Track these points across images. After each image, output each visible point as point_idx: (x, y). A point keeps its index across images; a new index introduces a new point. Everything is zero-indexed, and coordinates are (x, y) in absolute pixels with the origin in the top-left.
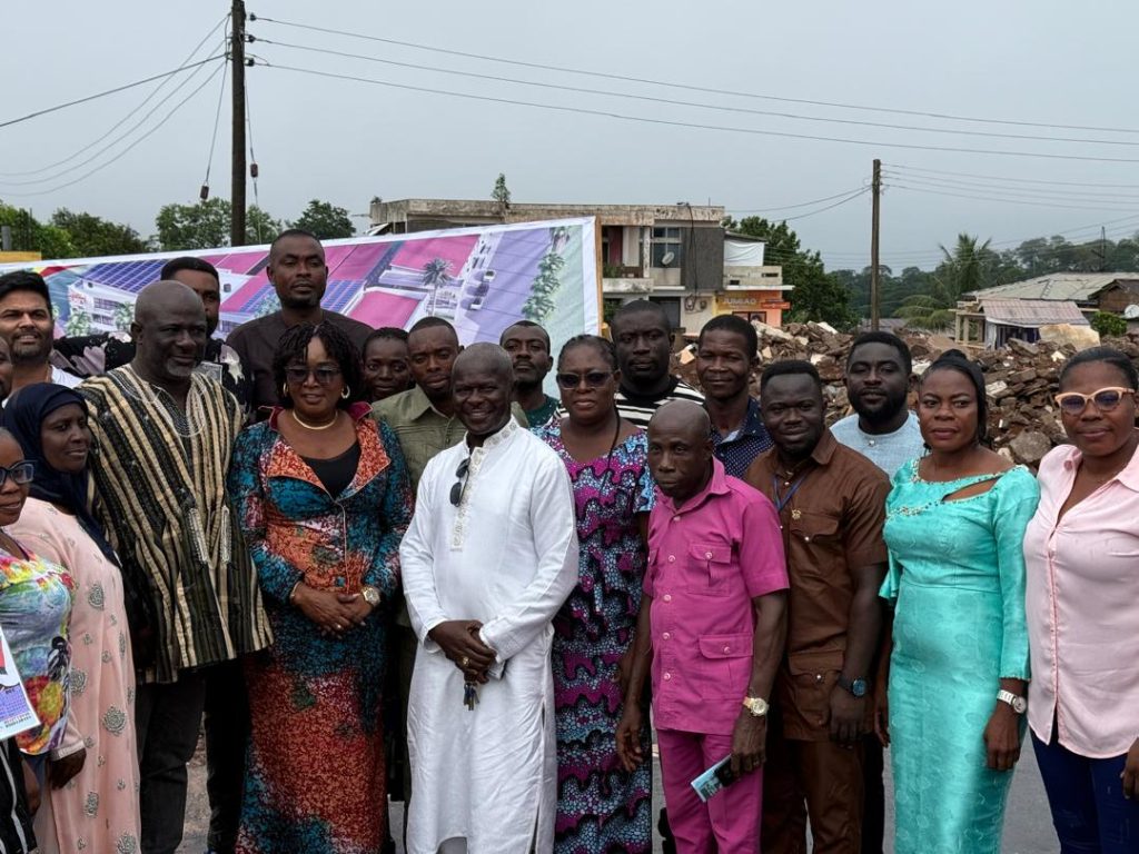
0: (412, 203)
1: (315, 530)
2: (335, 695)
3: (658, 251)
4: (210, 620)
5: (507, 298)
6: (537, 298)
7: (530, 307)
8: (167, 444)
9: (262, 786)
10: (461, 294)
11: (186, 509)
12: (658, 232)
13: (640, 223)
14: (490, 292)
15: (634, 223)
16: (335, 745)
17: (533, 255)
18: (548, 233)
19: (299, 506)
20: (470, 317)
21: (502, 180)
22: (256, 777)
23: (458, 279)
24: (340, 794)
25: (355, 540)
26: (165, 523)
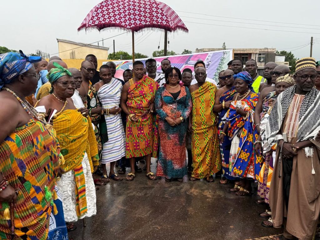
0: (204, 49)
1: (171, 107)
3: (259, 58)
5: (214, 66)
6: (220, 66)
7: (218, 68)
9: (162, 154)
12: (260, 54)
13: (256, 52)
14: (210, 65)
15: (254, 52)
16: (174, 147)
17: (219, 57)
18: (223, 53)
19: (168, 101)
21: (224, 43)
24: (175, 156)
25: (179, 109)
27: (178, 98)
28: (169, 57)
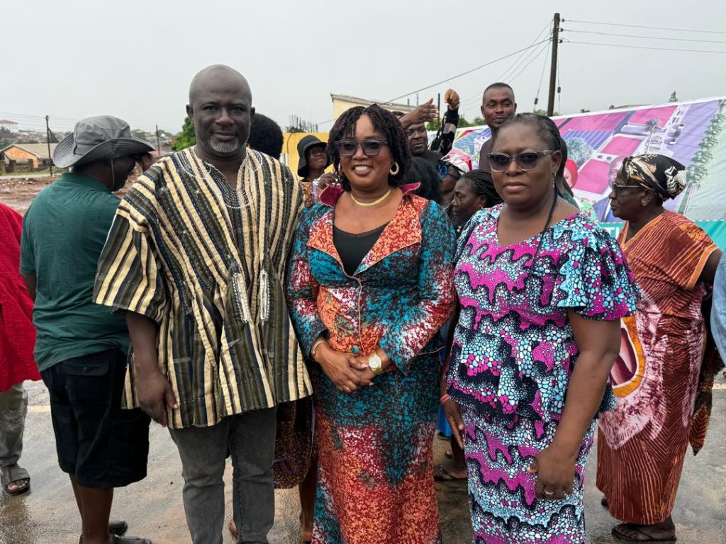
1: (337, 300)
2: (357, 446)
4: (252, 371)
5: (691, 137)
6: (708, 138)
7: (704, 143)
8: (215, 215)
9: (327, 497)
10: (665, 137)
11: (231, 274)
14: (681, 135)
16: (358, 489)
17: (708, 114)
18: (717, 103)
20: (670, 149)
22: (322, 488)
23: (664, 128)
25: (374, 314)
26: (215, 284)
27: (366, 264)
28: (571, 118)
